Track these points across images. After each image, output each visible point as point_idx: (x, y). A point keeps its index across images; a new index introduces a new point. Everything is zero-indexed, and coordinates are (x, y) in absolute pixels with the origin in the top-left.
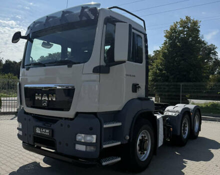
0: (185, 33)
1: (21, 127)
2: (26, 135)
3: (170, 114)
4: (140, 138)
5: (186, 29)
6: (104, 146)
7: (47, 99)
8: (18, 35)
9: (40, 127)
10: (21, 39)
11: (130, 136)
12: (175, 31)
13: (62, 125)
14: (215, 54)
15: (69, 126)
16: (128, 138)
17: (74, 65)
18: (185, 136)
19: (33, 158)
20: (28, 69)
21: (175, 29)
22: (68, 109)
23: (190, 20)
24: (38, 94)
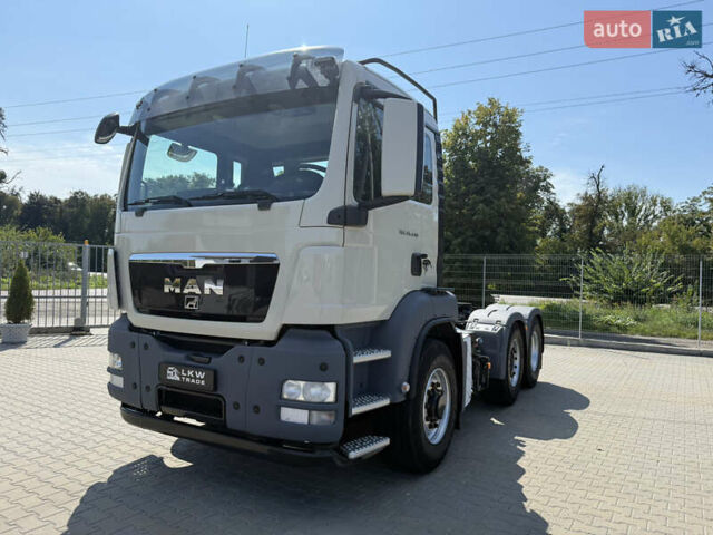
0: (488, 138)
1: (118, 366)
2: (135, 386)
3: (482, 328)
4: (429, 387)
5: (490, 130)
6: (355, 411)
7: (198, 291)
8: (112, 121)
9: (178, 366)
10: (118, 135)
11: (409, 382)
12: (464, 134)
13: (241, 359)
14: (547, 189)
15: (262, 361)
16: (408, 390)
17: (275, 205)
18: (514, 380)
19: (146, 446)
20: (140, 213)
21: (463, 129)
22: (260, 318)
23: (499, 108)
24: (172, 280)
